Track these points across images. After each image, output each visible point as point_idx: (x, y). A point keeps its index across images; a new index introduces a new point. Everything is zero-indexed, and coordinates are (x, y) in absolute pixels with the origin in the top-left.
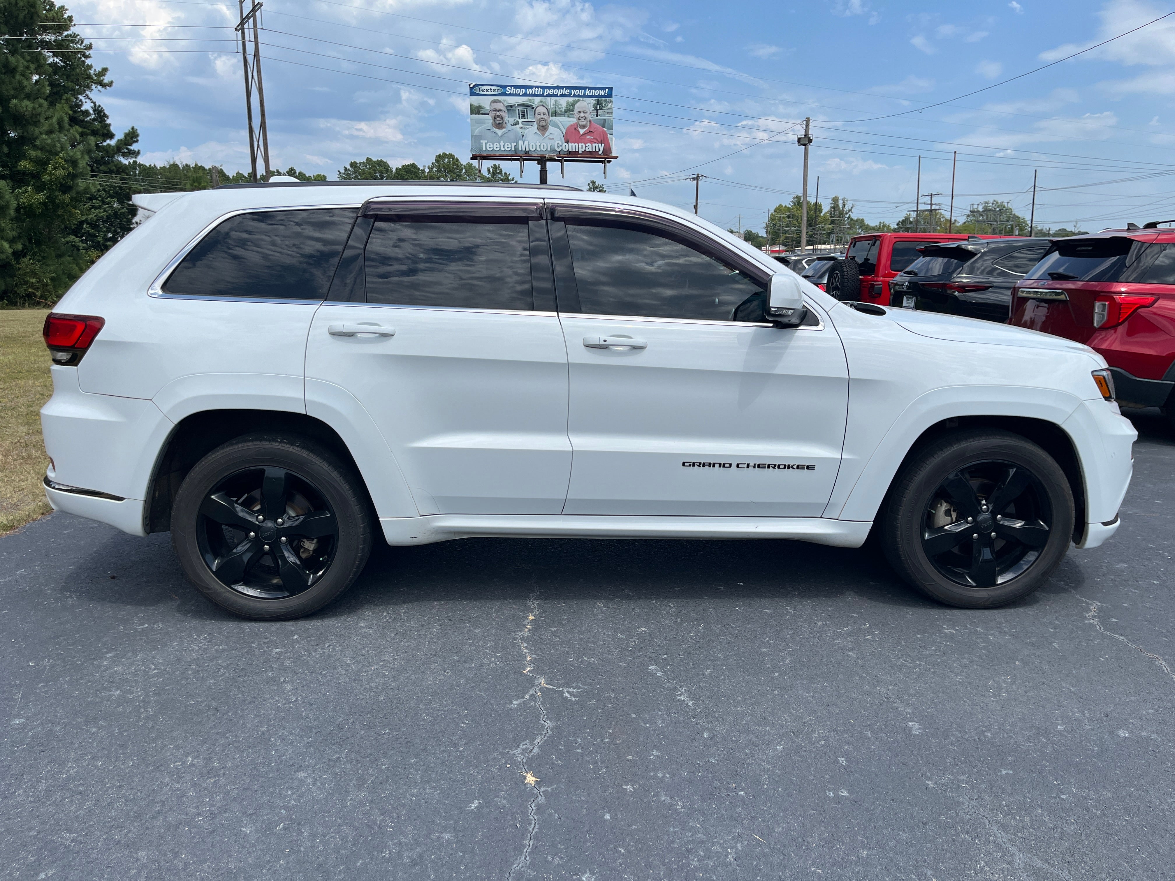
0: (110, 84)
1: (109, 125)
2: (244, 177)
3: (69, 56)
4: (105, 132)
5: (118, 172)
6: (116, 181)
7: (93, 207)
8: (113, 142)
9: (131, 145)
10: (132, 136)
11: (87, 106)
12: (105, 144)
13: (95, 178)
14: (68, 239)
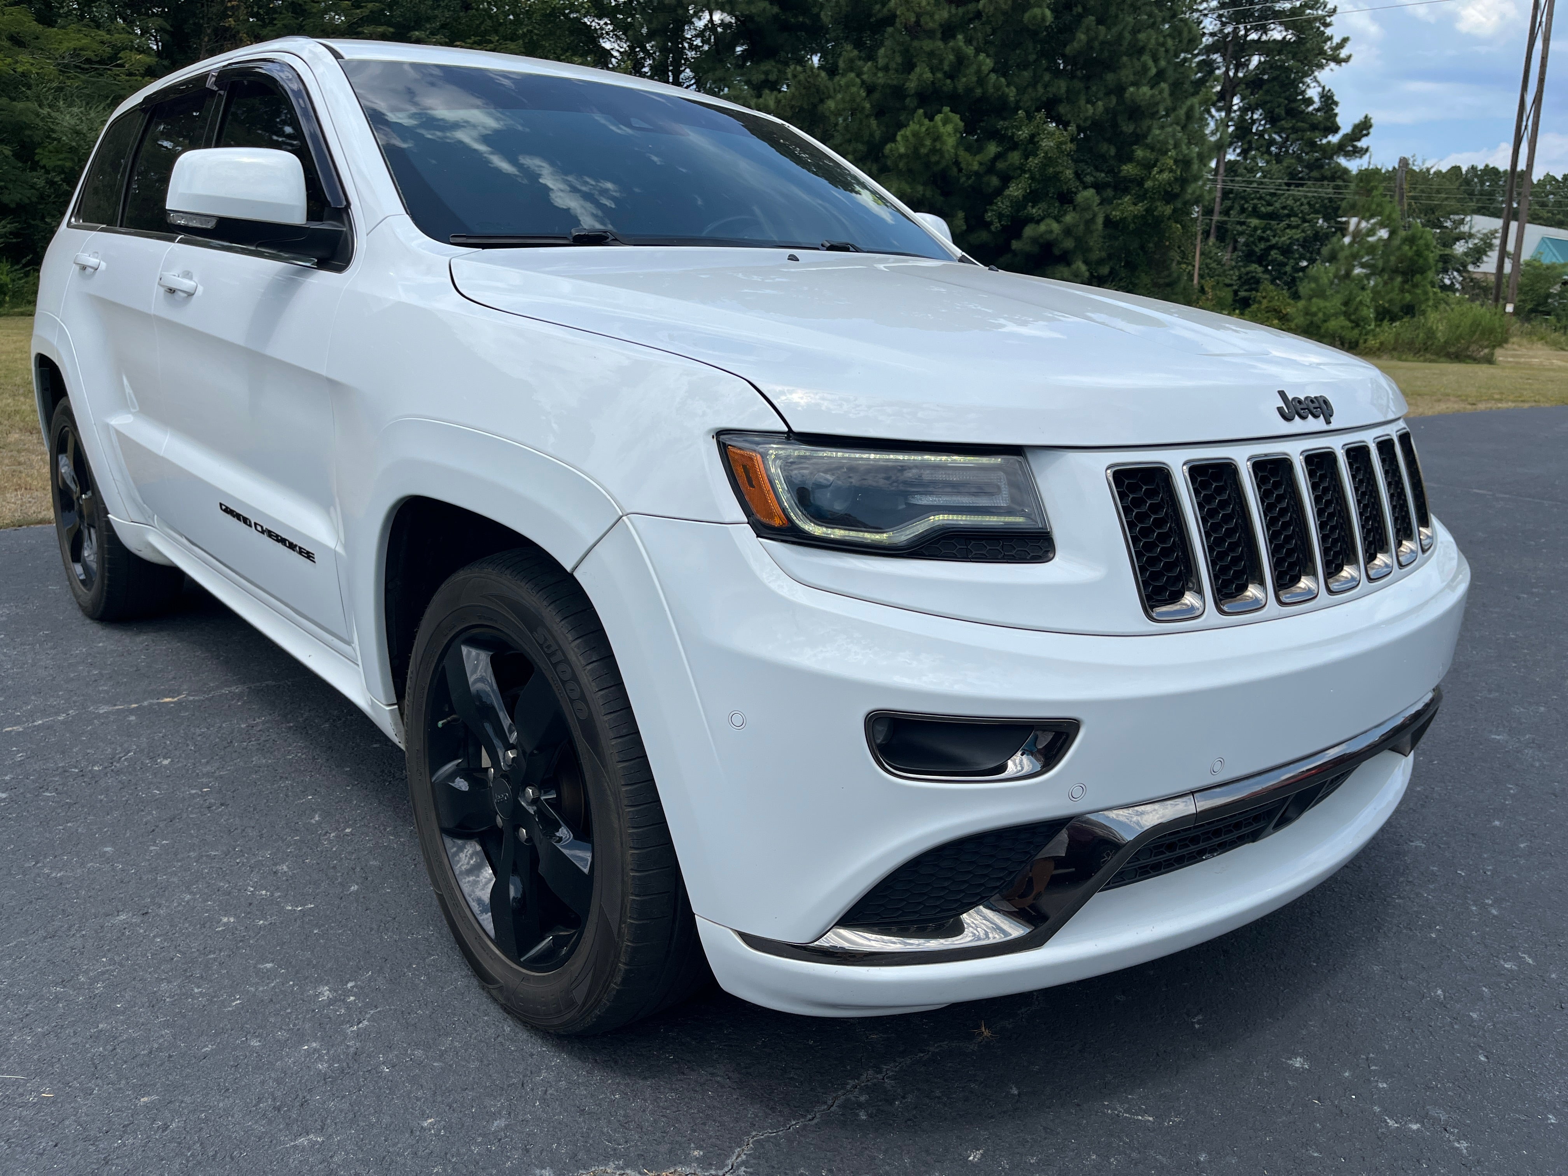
0: (1347, 59)
1: (1336, 115)
2: (1557, 181)
3: (1302, 27)
4: (1329, 124)
5: (1333, 178)
6: (1327, 191)
7: (1289, 226)
8: (1334, 139)
9: (1359, 140)
10: (1363, 128)
11: (1313, 93)
12: (1324, 141)
13: (1300, 189)
14: (1248, 269)
